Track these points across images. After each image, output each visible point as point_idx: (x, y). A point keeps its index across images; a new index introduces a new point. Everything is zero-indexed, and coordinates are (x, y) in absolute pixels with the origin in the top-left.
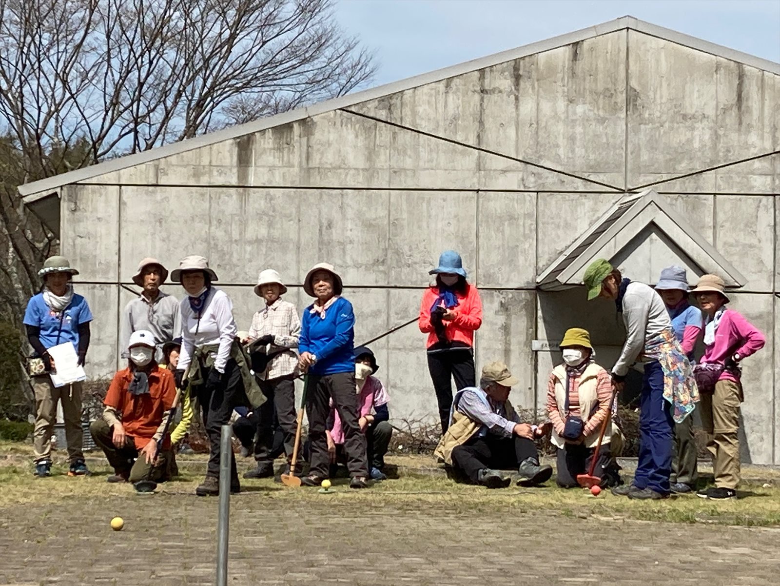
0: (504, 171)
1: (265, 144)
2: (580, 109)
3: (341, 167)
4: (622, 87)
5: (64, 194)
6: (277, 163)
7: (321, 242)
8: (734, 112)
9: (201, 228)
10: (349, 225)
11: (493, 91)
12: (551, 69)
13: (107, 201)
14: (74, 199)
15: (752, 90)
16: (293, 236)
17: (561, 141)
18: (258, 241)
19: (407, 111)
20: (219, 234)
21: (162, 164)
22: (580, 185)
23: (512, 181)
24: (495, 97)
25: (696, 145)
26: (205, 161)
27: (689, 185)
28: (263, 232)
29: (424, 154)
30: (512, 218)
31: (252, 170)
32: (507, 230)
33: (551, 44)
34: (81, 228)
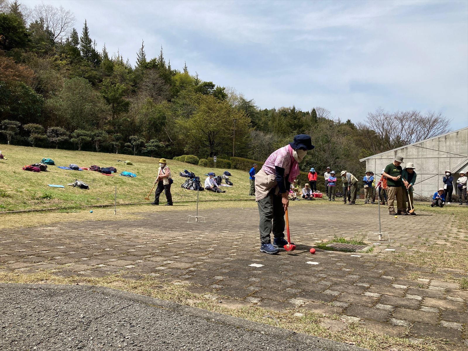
0: (443, 154)
1: (399, 151)
3: (413, 155)
4: (467, 139)
5: (366, 161)
12: (453, 137)
13: (373, 161)
17: (455, 149)
19: (425, 145)
21: (382, 155)
22: (459, 156)
23: (445, 156)
24: (441, 142)
29: (428, 152)
33: (453, 132)
34: (369, 166)
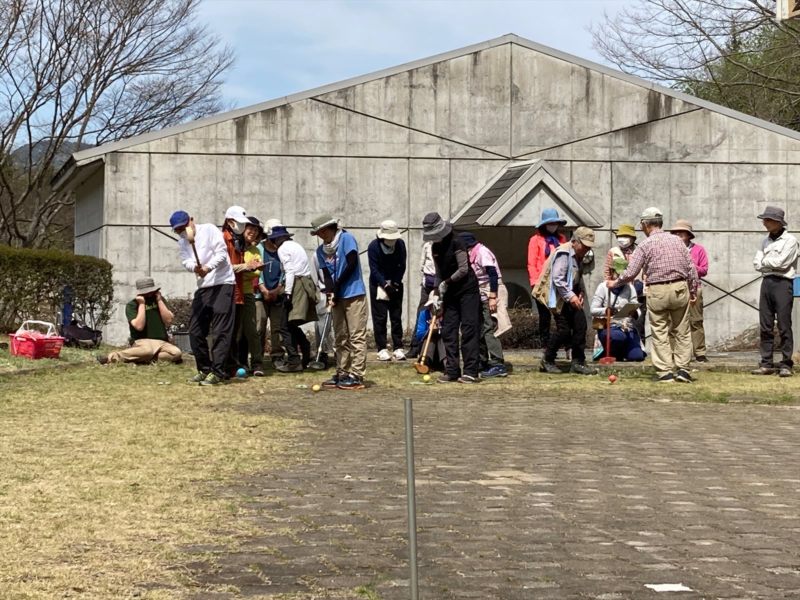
0: (427, 144)
1: (256, 123)
2: (479, 100)
3: (311, 140)
4: (507, 84)
5: (107, 160)
6: (265, 137)
7: (298, 196)
8: (584, 102)
9: (209, 184)
10: (318, 183)
11: (419, 86)
12: (459, 71)
13: (140, 165)
14: (115, 163)
15: (596, 87)
16: (278, 191)
18: (252, 195)
19: (358, 100)
20: (224, 189)
21: (181, 138)
23: (432, 151)
24: (420, 90)
25: (559, 126)
26: (213, 136)
27: (554, 155)
28: (256, 188)
29: (370, 130)
30: (433, 178)
31: (247, 142)
32: (429, 186)
33: (458, 53)
34: (121, 185)
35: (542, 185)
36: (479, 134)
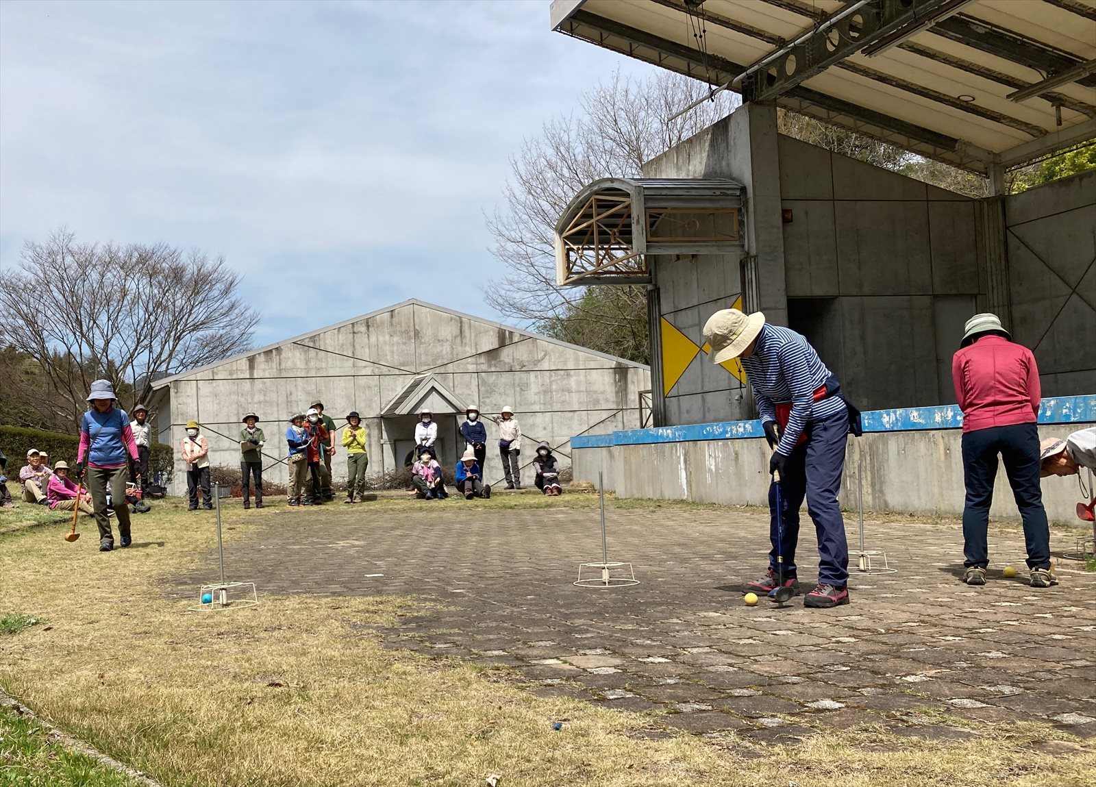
0: (365, 367)
1: (261, 359)
2: (395, 339)
3: (294, 368)
4: (412, 329)
5: (172, 386)
6: (267, 368)
7: (288, 402)
8: (459, 338)
9: (234, 397)
10: (299, 393)
11: (358, 333)
12: (382, 322)
13: (191, 388)
14: (176, 387)
15: (466, 328)
16: (275, 399)
17: (388, 353)
18: (260, 402)
19: (322, 343)
20: (243, 400)
21: (215, 370)
22: (397, 372)
23: (368, 371)
24: (359, 335)
25: (444, 352)
26: (235, 368)
27: (442, 370)
28: (262, 398)
29: (330, 361)
30: (369, 387)
31: (255, 371)
32: (367, 392)
33: (381, 312)
34: (180, 401)
35: (433, 389)
36: (396, 360)
